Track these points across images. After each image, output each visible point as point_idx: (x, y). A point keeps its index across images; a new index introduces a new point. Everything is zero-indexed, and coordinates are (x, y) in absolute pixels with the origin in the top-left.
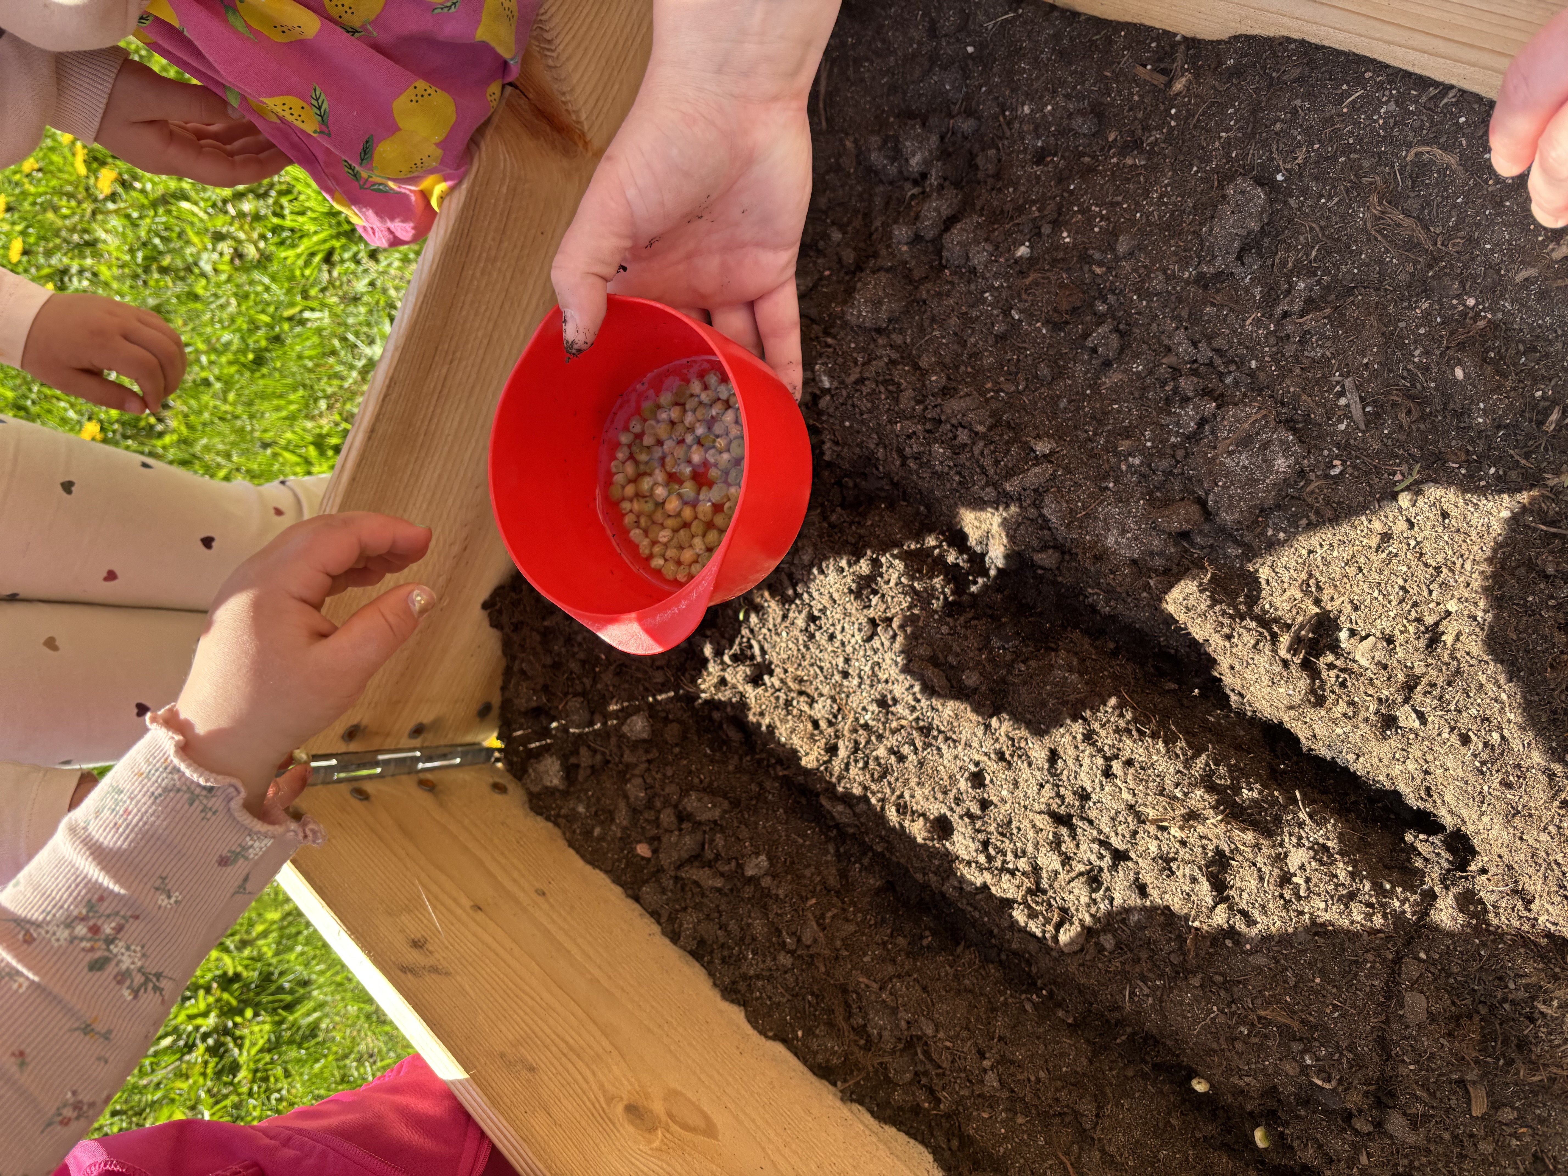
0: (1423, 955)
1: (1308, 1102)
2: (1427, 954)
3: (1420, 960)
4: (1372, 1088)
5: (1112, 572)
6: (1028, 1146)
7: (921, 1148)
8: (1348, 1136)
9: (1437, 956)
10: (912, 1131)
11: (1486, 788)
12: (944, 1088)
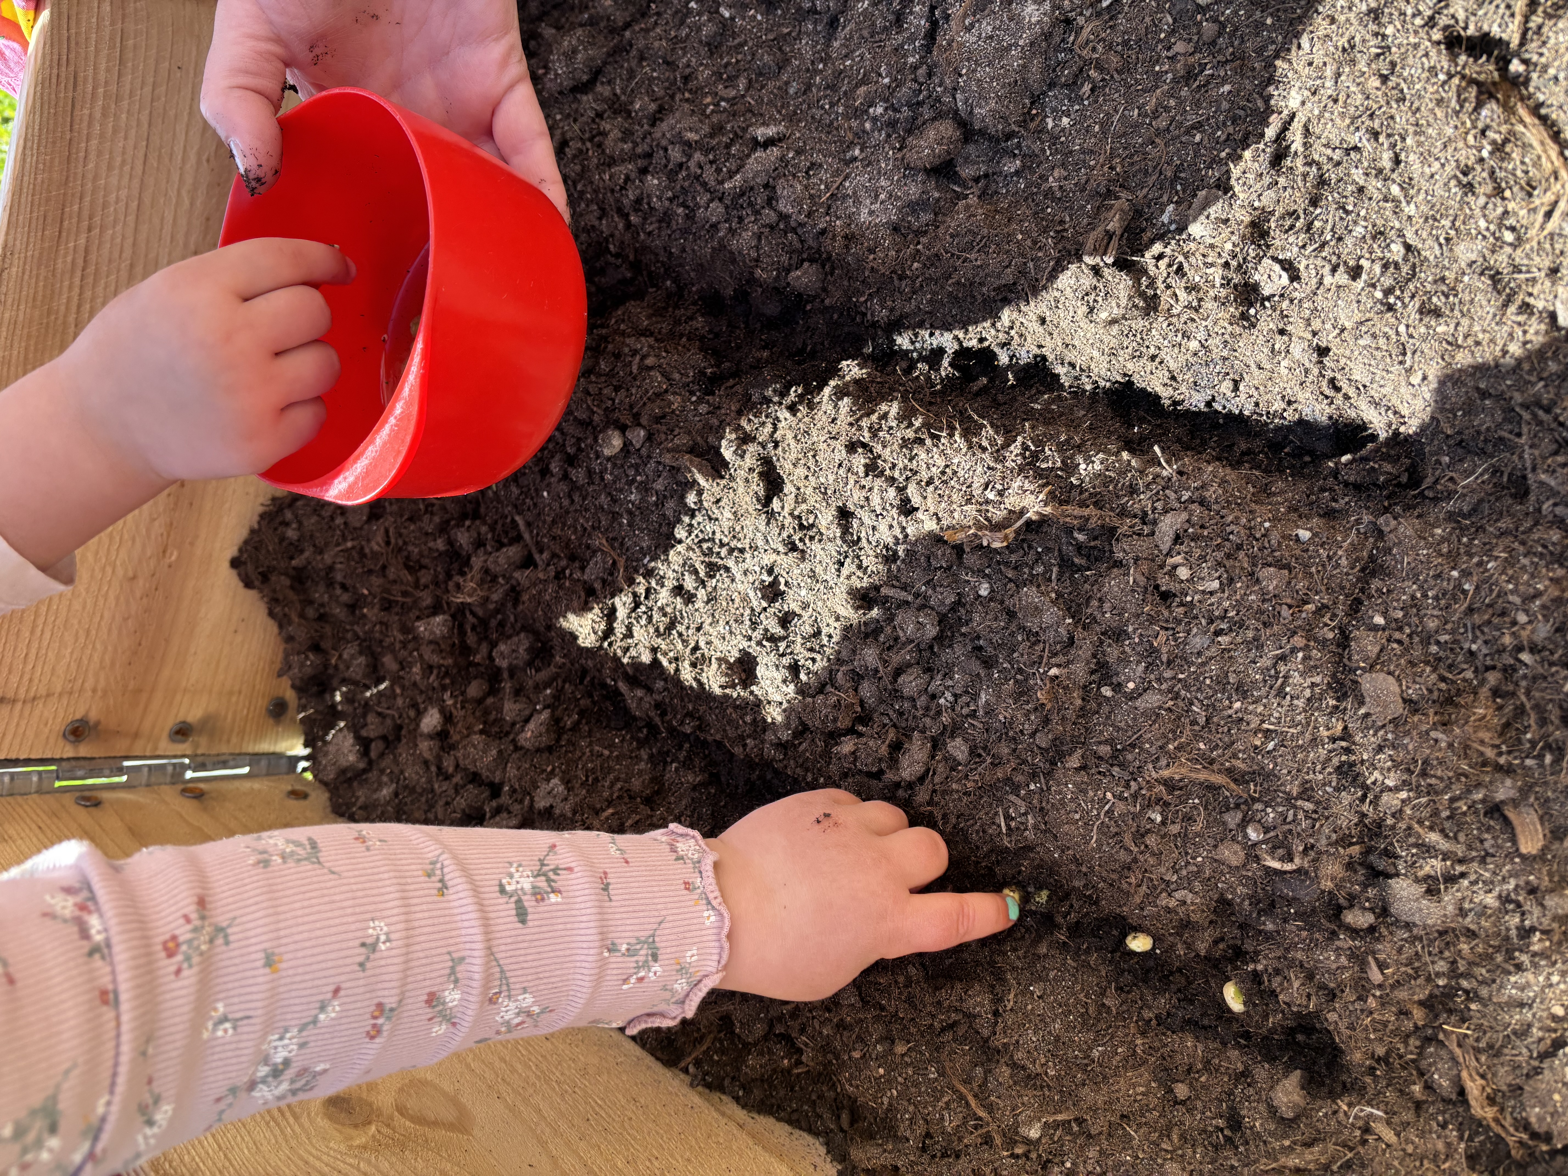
0: (1379, 620)
1: (1272, 905)
2: (1385, 614)
3: (1375, 628)
4: (1355, 850)
5: (871, 251)
6: (917, 1085)
7: (808, 1139)
8: (1344, 941)
9: (1400, 614)
10: (795, 1116)
11: (1402, 329)
12: (802, 1031)
